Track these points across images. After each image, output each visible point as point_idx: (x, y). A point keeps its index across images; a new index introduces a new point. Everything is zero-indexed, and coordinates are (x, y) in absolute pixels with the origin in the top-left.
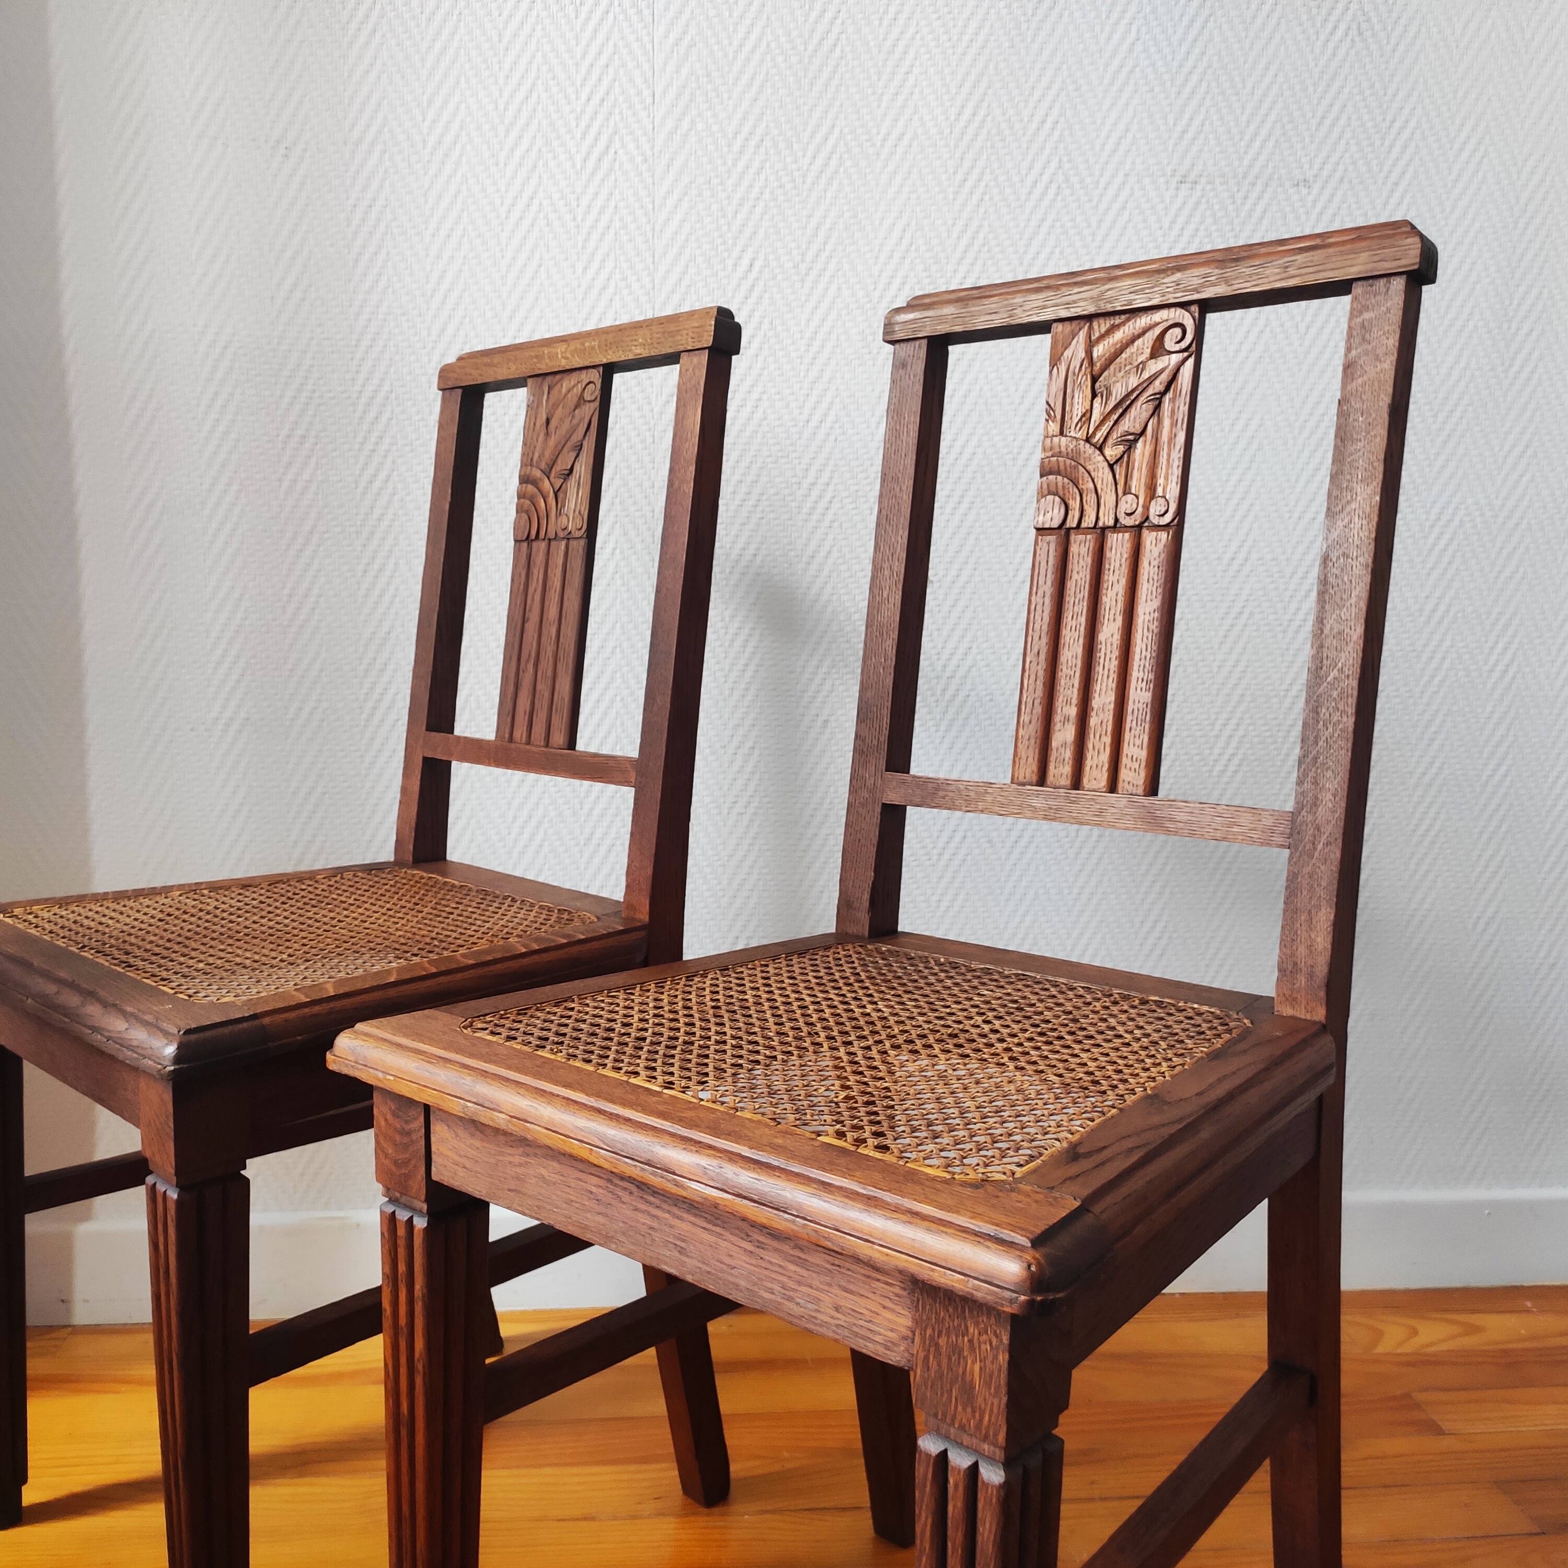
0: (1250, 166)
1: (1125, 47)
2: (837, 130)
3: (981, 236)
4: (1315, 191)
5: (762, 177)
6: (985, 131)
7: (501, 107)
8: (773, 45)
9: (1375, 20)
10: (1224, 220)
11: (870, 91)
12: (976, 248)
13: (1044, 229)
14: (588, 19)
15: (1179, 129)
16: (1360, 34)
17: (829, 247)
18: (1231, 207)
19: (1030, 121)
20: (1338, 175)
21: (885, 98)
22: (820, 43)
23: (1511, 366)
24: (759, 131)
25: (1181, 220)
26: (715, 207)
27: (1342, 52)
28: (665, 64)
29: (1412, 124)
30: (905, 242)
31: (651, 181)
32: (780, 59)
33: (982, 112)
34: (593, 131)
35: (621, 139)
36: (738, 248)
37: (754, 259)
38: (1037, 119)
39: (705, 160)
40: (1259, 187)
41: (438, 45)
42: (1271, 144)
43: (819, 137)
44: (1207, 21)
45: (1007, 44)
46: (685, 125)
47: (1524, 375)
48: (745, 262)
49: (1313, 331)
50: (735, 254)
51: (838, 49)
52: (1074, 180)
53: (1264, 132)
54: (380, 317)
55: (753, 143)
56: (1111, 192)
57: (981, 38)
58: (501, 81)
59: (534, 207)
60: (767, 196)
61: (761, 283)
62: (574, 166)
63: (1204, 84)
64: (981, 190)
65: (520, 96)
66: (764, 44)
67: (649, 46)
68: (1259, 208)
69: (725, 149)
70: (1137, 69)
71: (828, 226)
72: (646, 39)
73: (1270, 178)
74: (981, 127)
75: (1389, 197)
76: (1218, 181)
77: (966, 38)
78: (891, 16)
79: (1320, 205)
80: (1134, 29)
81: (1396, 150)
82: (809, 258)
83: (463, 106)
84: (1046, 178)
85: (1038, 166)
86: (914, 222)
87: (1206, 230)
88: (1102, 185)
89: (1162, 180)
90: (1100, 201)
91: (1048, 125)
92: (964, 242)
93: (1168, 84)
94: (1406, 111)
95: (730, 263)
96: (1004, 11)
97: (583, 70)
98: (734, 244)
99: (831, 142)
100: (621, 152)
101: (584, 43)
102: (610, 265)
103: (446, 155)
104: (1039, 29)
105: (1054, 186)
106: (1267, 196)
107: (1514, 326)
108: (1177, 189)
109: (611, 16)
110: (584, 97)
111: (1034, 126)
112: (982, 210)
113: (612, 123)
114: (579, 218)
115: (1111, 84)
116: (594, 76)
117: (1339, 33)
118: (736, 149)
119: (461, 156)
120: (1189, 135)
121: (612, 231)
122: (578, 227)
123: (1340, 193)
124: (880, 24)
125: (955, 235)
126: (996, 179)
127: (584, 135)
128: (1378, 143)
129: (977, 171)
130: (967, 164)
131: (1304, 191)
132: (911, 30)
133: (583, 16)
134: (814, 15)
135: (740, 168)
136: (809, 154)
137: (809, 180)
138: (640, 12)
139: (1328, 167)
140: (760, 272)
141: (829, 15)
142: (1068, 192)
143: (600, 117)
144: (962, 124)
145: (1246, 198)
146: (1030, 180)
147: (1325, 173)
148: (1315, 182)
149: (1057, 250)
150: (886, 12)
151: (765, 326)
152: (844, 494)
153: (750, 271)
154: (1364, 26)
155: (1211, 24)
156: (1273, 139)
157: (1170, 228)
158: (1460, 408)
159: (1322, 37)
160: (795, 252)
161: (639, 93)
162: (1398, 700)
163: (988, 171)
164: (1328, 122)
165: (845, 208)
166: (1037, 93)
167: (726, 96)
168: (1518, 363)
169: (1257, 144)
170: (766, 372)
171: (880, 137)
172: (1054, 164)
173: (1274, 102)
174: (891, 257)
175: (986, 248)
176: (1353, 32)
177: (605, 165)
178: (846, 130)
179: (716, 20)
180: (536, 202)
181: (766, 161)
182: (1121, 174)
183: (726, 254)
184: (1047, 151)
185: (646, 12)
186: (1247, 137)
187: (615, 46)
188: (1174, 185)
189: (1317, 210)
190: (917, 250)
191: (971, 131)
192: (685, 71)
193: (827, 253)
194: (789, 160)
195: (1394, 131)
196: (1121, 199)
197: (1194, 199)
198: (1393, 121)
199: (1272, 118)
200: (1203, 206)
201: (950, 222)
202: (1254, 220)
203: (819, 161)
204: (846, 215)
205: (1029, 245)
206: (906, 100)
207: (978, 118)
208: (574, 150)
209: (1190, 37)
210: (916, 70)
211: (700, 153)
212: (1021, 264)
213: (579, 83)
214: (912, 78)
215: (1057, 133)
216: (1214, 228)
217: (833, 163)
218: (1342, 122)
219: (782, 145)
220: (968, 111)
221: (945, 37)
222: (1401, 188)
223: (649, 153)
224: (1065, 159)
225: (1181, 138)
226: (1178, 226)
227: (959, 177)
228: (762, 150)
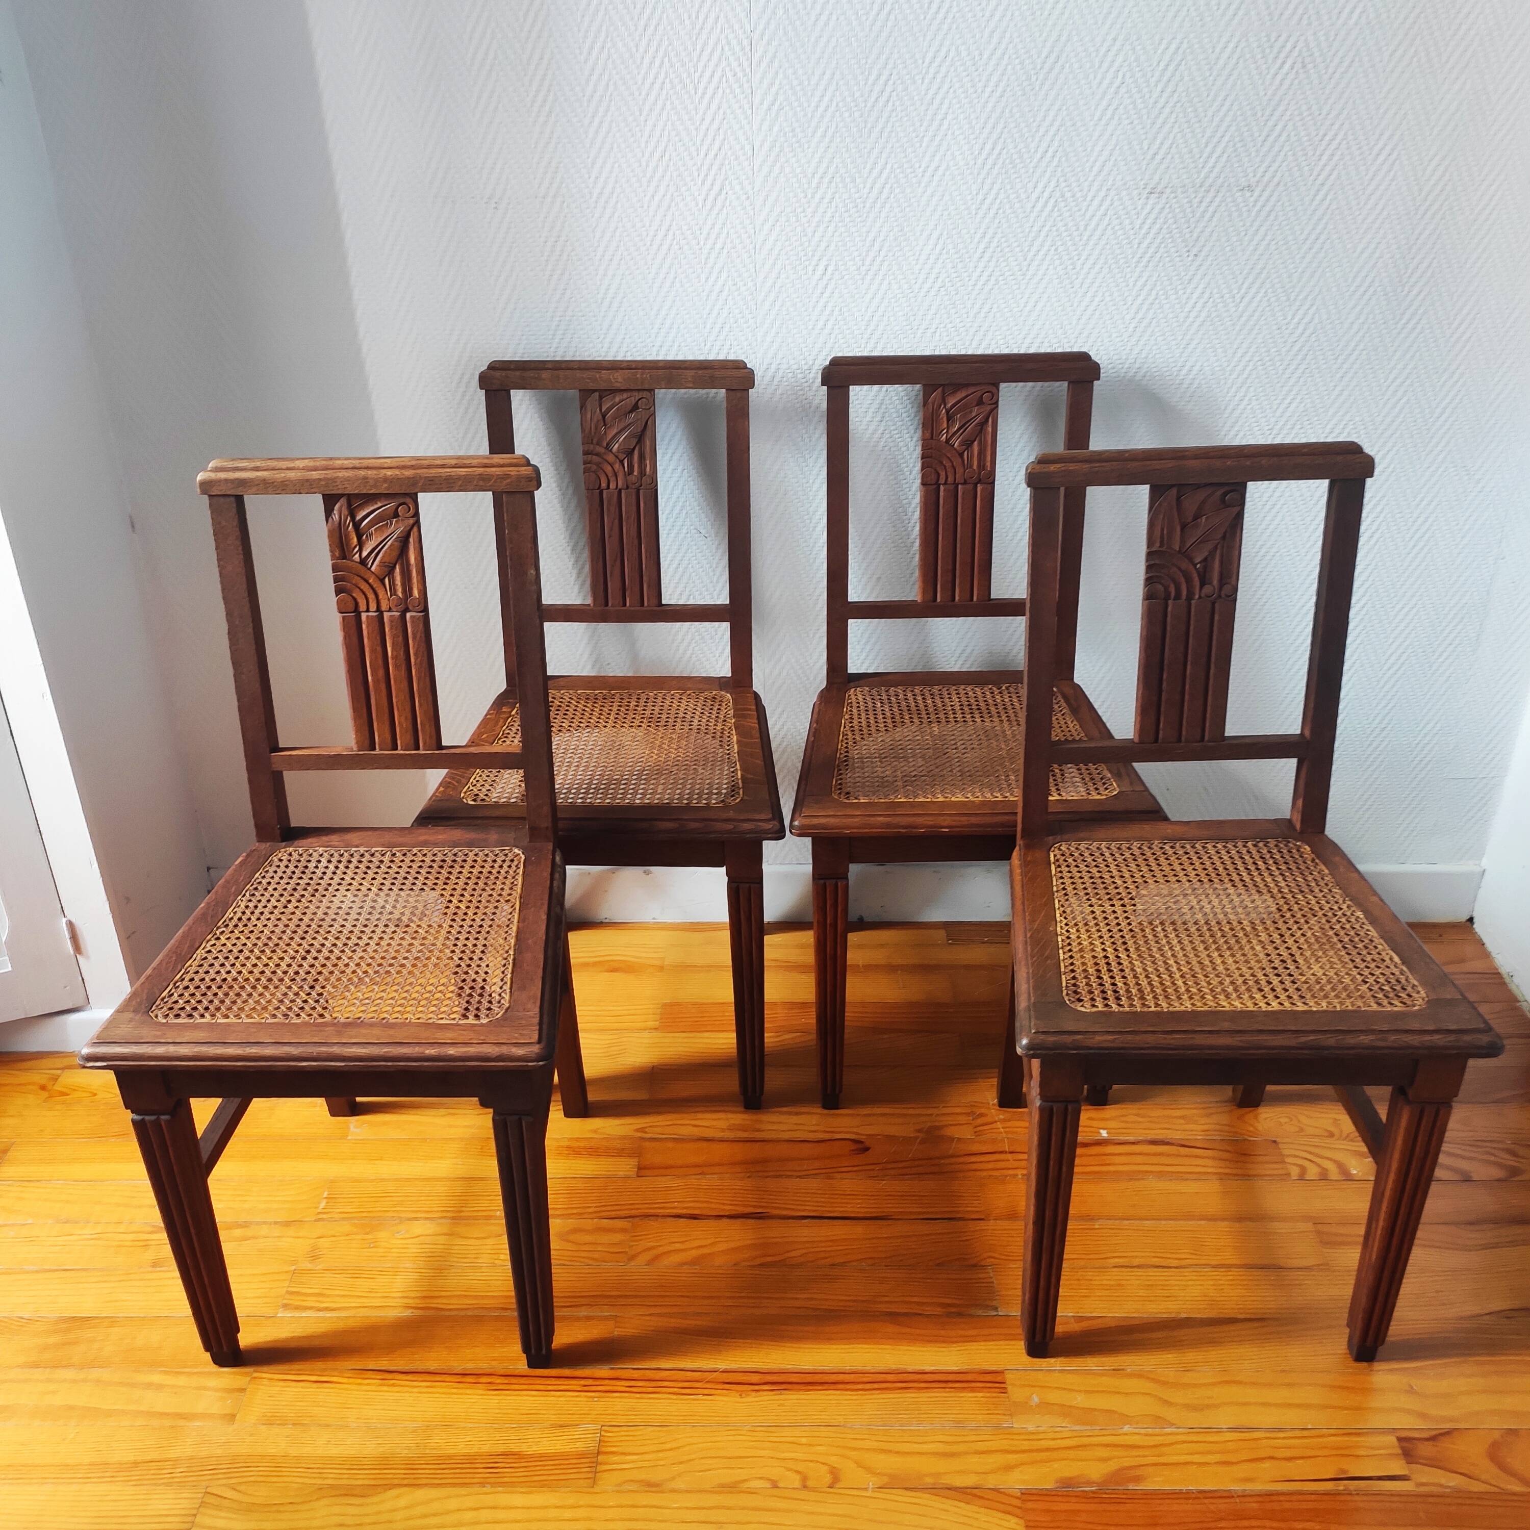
0: (1206, 177)
1: (1112, 90)
2: (889, 166)
3: (996, 240)
4: (1256, 194)
5: (834, 204)
6: (1001, 161)
7: (644, 164)
8: (841, 104)
9: (1317, 54)
10: (1183, 220)
11: (914, 135)
12: (991, 250)
13: (1043, 234)
14: (704, 94)
15: (1151, 152)
16: (1304, 67)
17: (882, 254)
18: (1189, 210)
19: (1036, 151)
20: (1276, 180)
21: (926, 139)
22: (877, 100)
23: (1400, 320)
24: (831, 170)
25: (1149, 221)
26: (799, 229)
27: (1287, 82)
28: (761, 125)
29: (1339, 137)
30: (939, 247)
31: (752, 213)
32: (846, 114)
33: (999, 147)
34: (710, 178)
35: (730, 183)
36: (816, 258)
37: (827, 265)
38: (1041, 150)
39: (791, 195)
40: (1211, 194)
41: (597, 121)
42: (1224, 159)
43: (876, 172)
44: (1179, 65)
45: (1020, 93)
46: (776, 170)
47: (1410, 326)
48: (821, 268)
49: (1246, 300)
50: (814, 263)
51: (890, 104)
52: (1068, 195)
53: (1219, 150)
54: (567, 318)
55: (826, 180)
56: (1096, 202)
57: (1000, 89)
58: (643, 145)
59: (670, 237)
60: (837, 219)
61: (833, 282)
62: (697, 205)
63: (1174, 115)
64: (996, 206)
65: (657, 155)
66: (834, 104)
67: (749, 112)
68: (1211, 209)
69: (806, 186)
70: (1121, 107)
71: (882, 238)
72: (746, 107)
73: (1222, 186)
74: (997, 159)
75: (1315, 195)
76: (1180, 190)
77: (989, 90)
78: (930, 75)
79: (1259, 204)
80: (1120, 75)
81: (1325, 158)
82: (867, 263)
83: (616, 165)
84: (1046, 194)
85: (1040, 186)
86: (945, 233)
87: (1168, 228)
88: (1089, 199)
89: (1136, 192)
90: (1087, 210)
91: (1050, 154)
92: (982, 246)
93: (1145, 117)
94: (1336, 127)
95: (810, 268)
96: (1019, 67)
97: (702, 134)
98: (813, 256)
99: (884, 176)
100: (730, 192)
101: (701, 113)
102: (724, 275)
103: (606, 202)
104: (1046, 79)
105: (1052, 201)
106: (1218, 199)
107: (1406, 289)
108: (1148, 198)
109: (721, 90)
110: (703, 153)
111: (1039, 155)
112: (997, 221)
113: (723, 171)
114: (702, 243)
115: (1100, 120)
116: (710, 138)
117: (1287, 67)
118: (814, 185)
119: (617, 202)
120: (1159, 157)
121: (725, 251)
122: (701, 249)
123: (1276, 194)
124: (922, 83)
125: (976, 240)
126: (1008, 197)
127: (703, 183)
128: (1311, 153)
129: (994, 192)
130: (986, 187)
131: (1248, 194)
132: (946, 87)
133: (700, 91)
134: (872, 78)
135: (817, 200)
136: (868, 186)
137: (868, 205)
138: (741, 86)
139: (1268, 175)
140: (833, 274)
141: (883, 78)
142: (1063, 204)
143: (715, 168)
144: (984, 156)
145: (1201, 202)
146: (1035, 196)
147: (1266, 179)
148: (1257, 186)
149: (1053, 248)
150: (927, 72)
151: (836, 313)
152: (892, 428)
153: (824, 274)
154: (1307, 60)
155: (1182, 67)
156: (1226, 155)
157: (1140, 228)
158: (1356, 353)
159: (1272, 71)
160: (857, 259)
161: (742, 148)
162: (1288, 558)
163: (1002, 191)
164: (1271, 139)
165: (895, 224)
166: (1042, 130)
167: (806, 146)
168: (1407, 316)
169: (1213, 160)
170: (837, 345)
171: (921, 170)
172: (1053, 184)
173: (1229, 126)
174: (928, 259)
175: (999, 249)
176: (1298, 65)
177: (719, 203)
178: (896, 166)
179: (798, 88)
180: (671, 233)
181: (836, 193)
182: (1104, 189)
183: (807, 263)
184: (1048, 174)
185: (746, 86)
186: (1205, 155)
187: (724, 113)
188: (1145, 196)
189: (1256, 209)
190: (948, 253)
191: (990, 161)
192: (776, 129)
193: (881, 258)
194: (853, 191)
195: (1324, 143)
196: (1103, 208)
197: (1160, 206)
198: (1325, 135)
199: (1226, 139)
200: (1167, 210)
201: (972, 231)
202: (1206, 219)
203: (876, 191)
204: (896, 229)
205: (1031, 245)
206: (942, 140)
207: (996, 152)
208: (696, 194)
209: (1165, 79)
210: (949, 117)
211: (787, 190)
212: (1025, 260)
213: (698, 143)
214: (946, 123)
215: (1056, 160)
216: (1174, 226)
217: (886, 191)
218: (1283, 138)
219: (848, 180)
220: (988, 147)
221: (972, 90)
222: (1326, 188)
223: (751, 193)
224: (1062, 179)
225: (1153, 158)
226: (1146, 226)
227: (980, 197)
228: (833, 185)
